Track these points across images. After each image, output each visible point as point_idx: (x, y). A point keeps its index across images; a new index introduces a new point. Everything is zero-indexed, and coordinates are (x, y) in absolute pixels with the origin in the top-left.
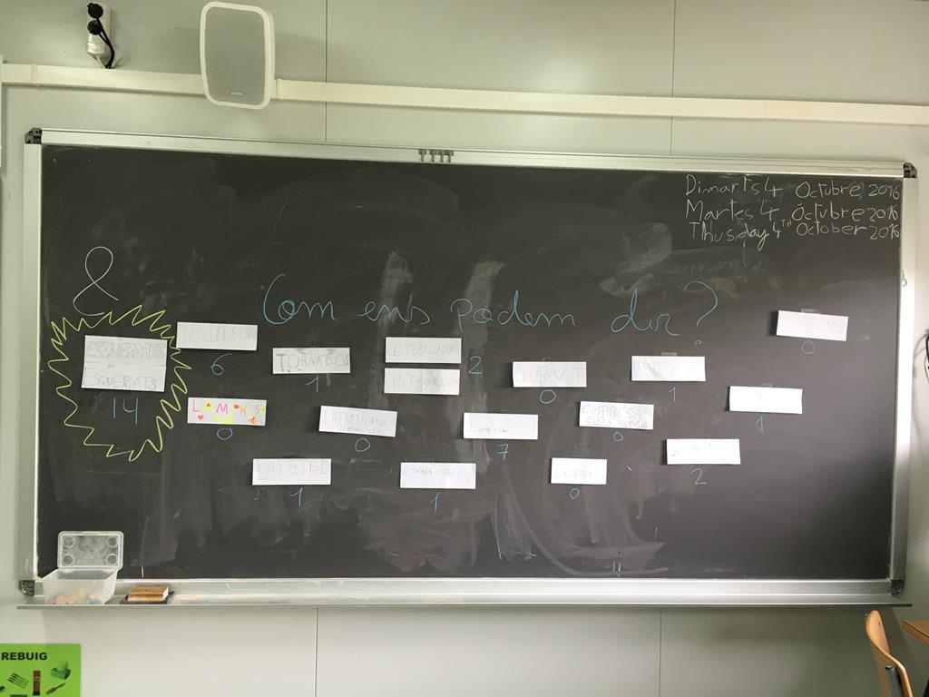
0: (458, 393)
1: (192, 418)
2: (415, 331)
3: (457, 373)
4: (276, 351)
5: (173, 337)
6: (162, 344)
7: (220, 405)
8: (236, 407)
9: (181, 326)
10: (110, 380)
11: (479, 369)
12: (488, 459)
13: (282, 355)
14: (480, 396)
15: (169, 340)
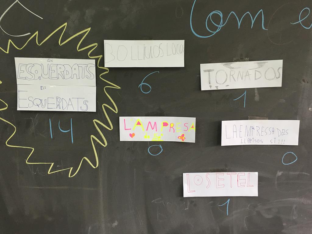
1: (124, 136)
4: (204, 67)
5: (101, 56)
6: (90, 64)
7: (150, 122)
8: (165, 124)
9: (108, 43)
10: (43, 102)
13: (209, 71)
15: (97, 60)
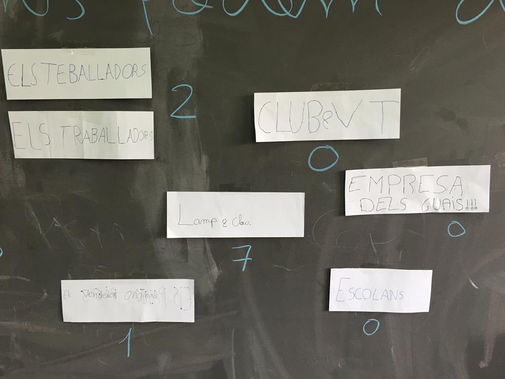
0: (151, 156)
2: (58, 35)
3: (147, 118)
11: (189, 108)
12: (215, 271)
14: (195, 161)
